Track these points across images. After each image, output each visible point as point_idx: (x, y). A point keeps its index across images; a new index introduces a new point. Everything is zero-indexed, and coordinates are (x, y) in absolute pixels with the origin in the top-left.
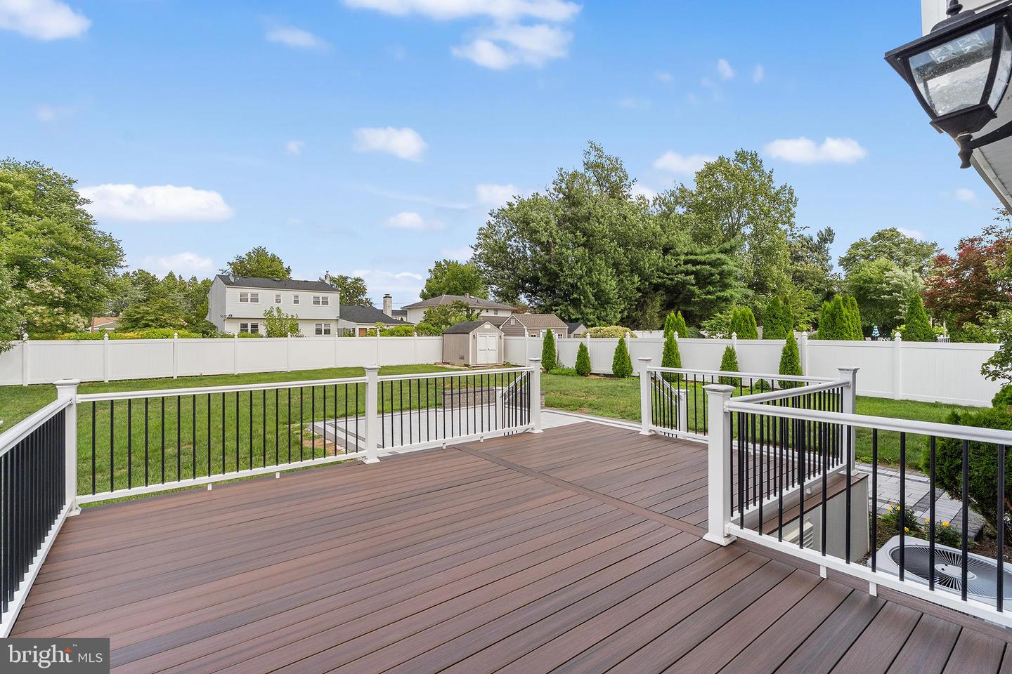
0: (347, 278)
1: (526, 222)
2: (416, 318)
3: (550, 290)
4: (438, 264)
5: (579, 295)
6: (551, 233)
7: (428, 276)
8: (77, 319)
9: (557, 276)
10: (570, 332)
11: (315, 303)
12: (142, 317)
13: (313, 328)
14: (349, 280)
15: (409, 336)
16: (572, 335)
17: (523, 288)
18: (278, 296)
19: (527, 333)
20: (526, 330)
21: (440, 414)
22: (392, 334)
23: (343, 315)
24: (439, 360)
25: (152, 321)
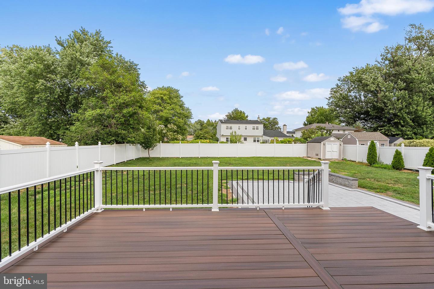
0: (270, 118)
1: (360, 81)
2: (298, 135)
3: (378, 118)
4: (313, 109)
5: (399, 120)
6: (378, 85)
7: (307, 115)
8: (180, 137)
9: (383, 110)
10: (391, 142)
11: (253, 129)
12: (200, 135)
13: (252, 139)
14: (271, 119)
15: (290, 143)
16: (393, 144)
17: (359, 118)
18: (239, 127)
19: (358, 143)
20: (358, 141)
21: (291, 184)
22: (282, 142)
23: (265, 134)
24: (306, 156)
25: (202, 137)
